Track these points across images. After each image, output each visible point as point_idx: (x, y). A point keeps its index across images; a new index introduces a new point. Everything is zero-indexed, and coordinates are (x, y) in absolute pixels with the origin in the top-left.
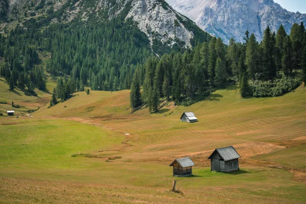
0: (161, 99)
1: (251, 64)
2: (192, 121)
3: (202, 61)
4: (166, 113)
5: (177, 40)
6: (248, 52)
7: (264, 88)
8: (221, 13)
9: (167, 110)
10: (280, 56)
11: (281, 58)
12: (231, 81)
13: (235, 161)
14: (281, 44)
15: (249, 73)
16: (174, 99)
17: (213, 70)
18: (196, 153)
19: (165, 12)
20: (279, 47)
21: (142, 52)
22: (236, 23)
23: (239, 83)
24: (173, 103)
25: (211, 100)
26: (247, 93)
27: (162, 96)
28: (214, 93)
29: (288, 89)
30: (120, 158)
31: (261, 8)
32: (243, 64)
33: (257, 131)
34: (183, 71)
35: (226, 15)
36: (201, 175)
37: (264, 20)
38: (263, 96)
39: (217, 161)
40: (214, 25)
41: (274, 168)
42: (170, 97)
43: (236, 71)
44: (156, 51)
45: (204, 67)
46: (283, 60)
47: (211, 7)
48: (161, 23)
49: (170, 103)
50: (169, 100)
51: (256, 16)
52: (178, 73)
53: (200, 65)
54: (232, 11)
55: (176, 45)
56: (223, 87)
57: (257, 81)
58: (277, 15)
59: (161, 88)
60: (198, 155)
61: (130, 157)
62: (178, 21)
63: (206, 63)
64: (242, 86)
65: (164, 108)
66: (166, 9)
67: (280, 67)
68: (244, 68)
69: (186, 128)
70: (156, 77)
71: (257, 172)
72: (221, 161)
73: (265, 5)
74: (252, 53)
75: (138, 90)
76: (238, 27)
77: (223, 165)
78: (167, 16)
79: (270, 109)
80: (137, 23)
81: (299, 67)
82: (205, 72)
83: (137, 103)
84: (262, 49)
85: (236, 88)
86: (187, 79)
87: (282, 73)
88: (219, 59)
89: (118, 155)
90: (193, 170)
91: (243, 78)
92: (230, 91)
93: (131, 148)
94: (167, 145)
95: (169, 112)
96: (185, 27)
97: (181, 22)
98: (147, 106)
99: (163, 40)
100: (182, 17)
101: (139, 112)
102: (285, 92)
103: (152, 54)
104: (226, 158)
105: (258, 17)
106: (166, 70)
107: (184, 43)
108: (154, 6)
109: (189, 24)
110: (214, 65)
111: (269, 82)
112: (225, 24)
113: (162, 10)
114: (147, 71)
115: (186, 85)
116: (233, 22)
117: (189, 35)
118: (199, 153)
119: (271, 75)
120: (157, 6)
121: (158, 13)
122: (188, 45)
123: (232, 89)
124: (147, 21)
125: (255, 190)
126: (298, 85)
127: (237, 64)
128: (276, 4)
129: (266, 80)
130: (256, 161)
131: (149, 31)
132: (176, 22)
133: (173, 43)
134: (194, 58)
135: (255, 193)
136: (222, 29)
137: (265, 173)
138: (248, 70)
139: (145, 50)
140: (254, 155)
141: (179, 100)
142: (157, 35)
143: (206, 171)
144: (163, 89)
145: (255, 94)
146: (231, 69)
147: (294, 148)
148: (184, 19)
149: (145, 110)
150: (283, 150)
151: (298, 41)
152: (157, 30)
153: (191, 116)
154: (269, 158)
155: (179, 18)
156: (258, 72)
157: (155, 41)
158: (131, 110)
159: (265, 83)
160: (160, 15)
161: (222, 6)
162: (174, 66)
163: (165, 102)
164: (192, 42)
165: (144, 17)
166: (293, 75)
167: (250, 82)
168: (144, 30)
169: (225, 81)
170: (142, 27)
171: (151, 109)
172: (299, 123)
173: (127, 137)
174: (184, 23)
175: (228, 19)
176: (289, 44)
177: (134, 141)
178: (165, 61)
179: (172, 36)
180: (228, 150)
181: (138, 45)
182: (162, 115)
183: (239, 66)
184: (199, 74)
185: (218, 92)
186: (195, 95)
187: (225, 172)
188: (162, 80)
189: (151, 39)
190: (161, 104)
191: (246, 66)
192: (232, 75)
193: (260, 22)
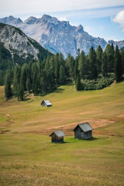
0: (25, 92)
1: (81, 69)
2: (48, 106)
3: (51, 67)
4: (29, 101)
5: (29, 54)
6: (80, 62)
7: (90, 84)
8: (52, 38)
9: (29, 99)
10: (100, 64)
11: (101, 65)
12: (69, 80)
13: (90, 132)
14: (100, 57)
15: (81, 75)
16: (34, 92)
17: (58, 73)
18: (59, 127)
19: (21, 36)
20: (100, 59)
21: (7, 62)
22: (61, 44)
23: (74, 81)
24: (33, 94)
25: (58, 92)
26: (80, 88)
27: (26, 90)
28: (59, 88)
29: (105, 85)
30: (9, 131)
31: (77, 35)
32: (77, 70)
33: (92, 112)
34: (39, 74)
35: (55, 39)
36: (69, 141)
37: (79, 42)
38: (90, 90)
39: (79, 132)
40: (48, 45)
41: (113, 135)
42: (31, 91)
43: (72, 74)
44: (15, 62)
45: (52, 71)
46: (102, 67)
47: (46, 34)
48: (18, 43)
49: (31, 95)
50: (30, 93)
51: (73, 40)
52: (36, 76)
53: (50, 70)
54: (59, 36)
55: (28, 57)
56: (64, 84)
57: (86, 80)
58: (86, 39)
59: (25, 85)
60: (60, 128)
61: (16, 130)
62: (29, 43)
63: (54, 69)
64: (77, 83)
65: (27, 97)
66: (21, 35)
67: (100, 71)
68: (78, 72)
69: (45, 110)
70: (21, 78)
71: (103, 139)
72: (81, 133)
73: (79, 33)
74: (83, 62)
75: (10, 86)
76: (63, 46)
77: (83, 135)
78: (22, 39)
79: (97, 98)
80: (3, 44)
81: (112, 71)
82: (53, 74)
83: (9, 94)
84: (88, 60)
85: (73, 85)
86: (42, 79)
87: (101, 75)
88: (61, 66)
89: (8, 129)
90: (64, 139)
91: (77, 78)
92: (69, 87)
93: (14, 124)
94: (37, 121)
95: (31, 100)
96: (34, 46)
97: (31, 43)
98: (16, 97)
99: (20, 54)
100: (32, 40)
101: (11, 100)
102: (104, 87)
103: (13, 63)
104: (85, 130)
105: (75, 40)
106: (27, 73)
107: (33, 56)
108: (14, 33)
109: (36, 45)
110: (59, 70)
111: (93, 81)
112: (55, 44)
113: (19, 35)
114: (15, 74)
115: (42, 83)
116: (59, 43)
117: (37, 51)
118: (61, 127)
119: (95, 76)
120: (16, 33)
121: (16, 37)
122: (36, 57)
123: (70, 85)
124: (9, 42)
125: (110, 151)
126: (112, 82)
127: (73, 69)
128: (86, 32)
129: (92, 79)
130: (99, 131)
131: (11, 49)
132: (28, 43)
133: (27, 56)
134: (46, 66)
135: (111, 153)
136: (53, 47)
137: (109, 139)
138: (80, 73)
139: (8, 60)
140: (96, 127)
141: (37, 93)
142: (16, 51)
143: (72, 139)
144: (26, 86)
145: (85, 88)
146: (69, 72)
147: (120, 123)
148: (33, 41)
149: (15, 99)
150: (113, 124)
151: (111, 55)
152: (16, 48)
153: (48, 103)
154: (106, 129)
155: (30, 40)
156: (86, 74)
157: (15, 55)
158: (5, 99)
159: (91, 81)
160: (18, 39)
161: (53, 33)
162: (32, 71)
163: (28, 94)
164: (38, 55)
165: (7, 39)
166: (109, 76)
167: (82, 81)
168: (8, 48)
169: (65, 80)
170: (6, 46)
171: (19, 98)
172: (118, 106)
173: (8, 117)
174: (33, 44)
175: (57, 41)
176: (106, 57)
177: (14, 120)
178: (26, 67)
179: (26, 52)
180: (85, 125)
181: (4, 58)
182: (26, 102)
183: (75, 70)
184: (50, 76)
185: (61, 87)
186: (47, 89)
187: (84, 139)
188: (26, 80)
189: (12, 54)
190: (26, 95)
191: (79, 71)
192: (70, 77)
193: (76, 43)
